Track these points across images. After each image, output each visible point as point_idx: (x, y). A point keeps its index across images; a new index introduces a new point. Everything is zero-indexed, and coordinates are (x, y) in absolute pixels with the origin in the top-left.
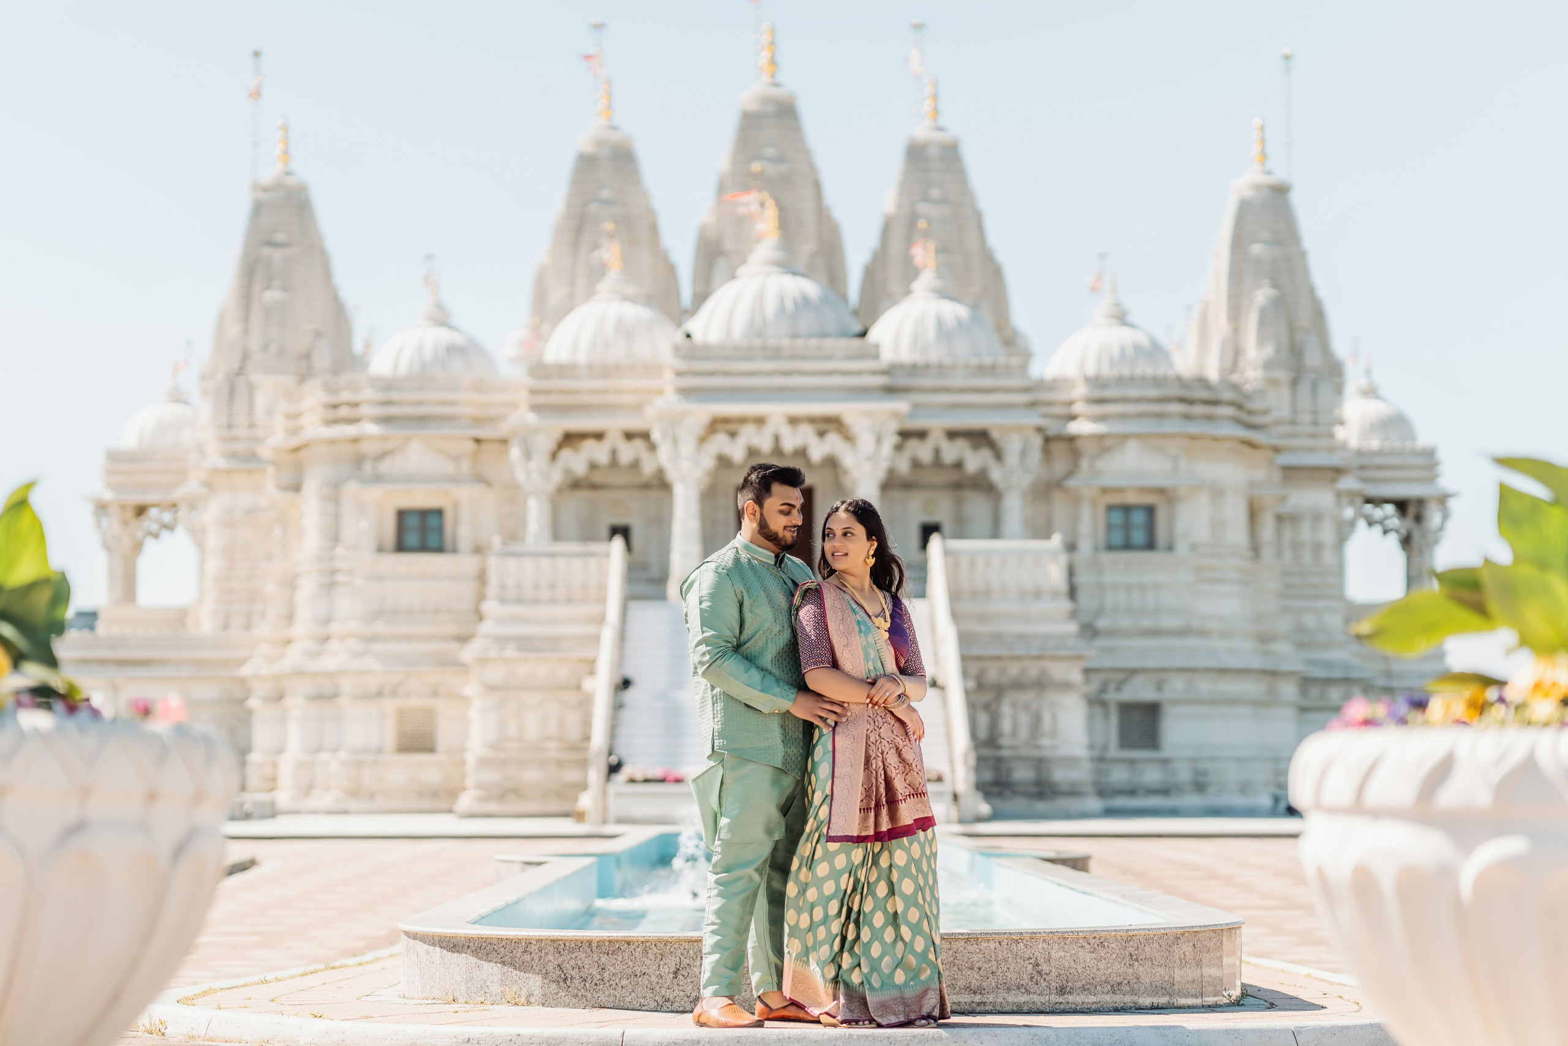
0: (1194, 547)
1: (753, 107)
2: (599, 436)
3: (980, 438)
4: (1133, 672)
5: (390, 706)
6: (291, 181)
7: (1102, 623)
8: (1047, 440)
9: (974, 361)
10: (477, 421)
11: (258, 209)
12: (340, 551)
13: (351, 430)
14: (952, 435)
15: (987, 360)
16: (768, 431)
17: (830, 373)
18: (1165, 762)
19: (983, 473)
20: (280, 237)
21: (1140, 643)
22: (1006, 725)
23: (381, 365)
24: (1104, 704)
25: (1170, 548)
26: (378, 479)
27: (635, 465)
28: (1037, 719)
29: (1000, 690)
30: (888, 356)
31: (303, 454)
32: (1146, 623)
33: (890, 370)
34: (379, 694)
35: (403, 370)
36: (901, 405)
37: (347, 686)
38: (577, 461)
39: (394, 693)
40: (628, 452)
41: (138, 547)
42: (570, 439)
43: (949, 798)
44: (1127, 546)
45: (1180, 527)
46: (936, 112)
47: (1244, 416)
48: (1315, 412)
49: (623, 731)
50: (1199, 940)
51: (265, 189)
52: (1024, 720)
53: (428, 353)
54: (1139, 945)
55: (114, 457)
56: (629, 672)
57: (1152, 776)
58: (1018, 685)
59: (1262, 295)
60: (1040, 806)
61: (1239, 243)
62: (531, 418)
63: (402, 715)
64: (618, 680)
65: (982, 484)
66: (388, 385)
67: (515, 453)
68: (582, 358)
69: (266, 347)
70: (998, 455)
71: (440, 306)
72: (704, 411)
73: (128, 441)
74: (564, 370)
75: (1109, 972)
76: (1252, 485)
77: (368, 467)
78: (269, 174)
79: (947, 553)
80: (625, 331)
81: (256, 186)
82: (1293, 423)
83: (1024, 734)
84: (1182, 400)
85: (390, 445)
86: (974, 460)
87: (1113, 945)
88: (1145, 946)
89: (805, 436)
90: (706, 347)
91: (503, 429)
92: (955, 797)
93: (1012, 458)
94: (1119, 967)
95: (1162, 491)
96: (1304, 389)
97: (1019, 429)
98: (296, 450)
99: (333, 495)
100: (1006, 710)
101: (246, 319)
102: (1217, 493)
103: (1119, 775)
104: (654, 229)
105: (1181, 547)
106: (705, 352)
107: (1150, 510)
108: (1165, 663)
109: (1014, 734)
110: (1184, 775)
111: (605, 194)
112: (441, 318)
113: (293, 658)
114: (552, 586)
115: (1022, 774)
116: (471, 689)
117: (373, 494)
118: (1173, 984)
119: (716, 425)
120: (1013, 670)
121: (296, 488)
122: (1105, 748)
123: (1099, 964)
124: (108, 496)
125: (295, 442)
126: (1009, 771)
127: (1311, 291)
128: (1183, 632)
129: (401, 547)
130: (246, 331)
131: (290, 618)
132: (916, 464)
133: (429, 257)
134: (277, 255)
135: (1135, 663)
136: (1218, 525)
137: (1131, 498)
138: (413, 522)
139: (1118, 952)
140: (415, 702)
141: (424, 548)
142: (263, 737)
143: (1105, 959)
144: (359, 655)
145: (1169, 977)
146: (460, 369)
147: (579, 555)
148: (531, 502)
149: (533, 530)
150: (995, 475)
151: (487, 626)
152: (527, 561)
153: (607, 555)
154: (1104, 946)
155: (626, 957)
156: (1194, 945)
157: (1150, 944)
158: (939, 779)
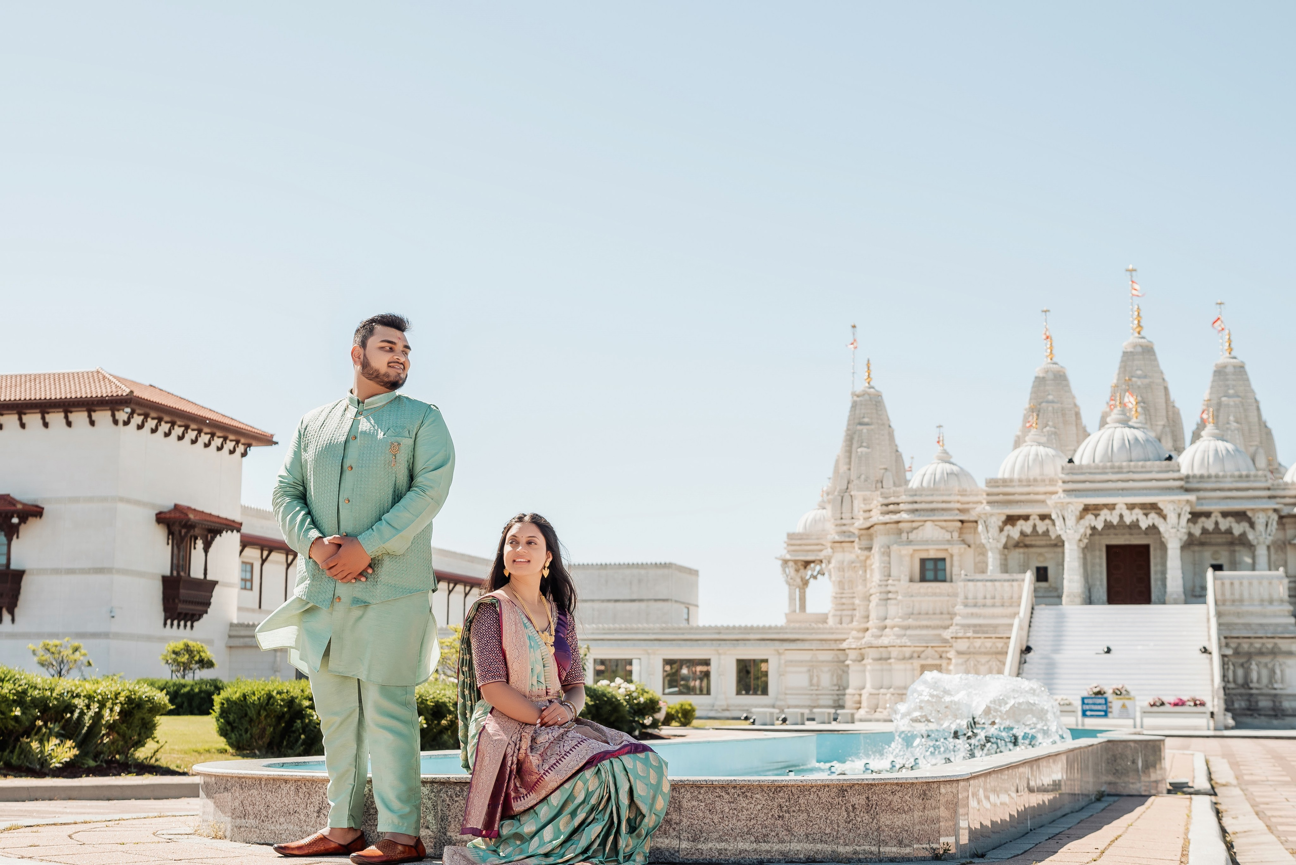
1: (1129, 350)
2: (1026, 518)
3: (1241, 516)
6: (872, 391)
8: (1281, 517)
9: (1237, 473)
10: (961, 511)
11: (854, 406)
12: (890, 582)
13: (895, 517)
14: (1225, 514)
15: (1244, 473)
16: (1116, 513)
17: (1151, 480)
19: (1243, 535)
20: (866, 420)
22: (1254, 676)
23: (914, 483)
26: (909, 542)
27: (1046, 533)
28: (1273, 672)
29: (1250, 656)
30: (1184, 471)
31: (872, 530)
33: (1187, 478)
34: (911, 658)
35: (925, 485)
36: (1192, 497)
37: (894, 653)
38: (1014, 532)
40: (1041, 527)
41: (806, 583)
42: (1011, 520)
43: (1209, 715)
46: (1230, 349)
51: (858, 396)
52: (1265, 673)
53: (938, 476)
54: (791, 797)
55: (791, 536)
56: (1031, 644)
58: (1261, 653)
60: (1275, 722)
62: (988, 508)
63: (923, 669)
64: (1023, 647)
65: (1243, 542)
66: (915, 493)
67: (980, 528)
68: (1016, 476)
69: (858, 477)
70: (1252, 525)
71: (945, 452)
72: (1079, 502)
73: (799, 529)
74: (1005, 482)
75: (752, 823)
77: (904, 536)
78: (861, 387)
79: (1215, 578)
80: (1040, 462)
81: (854, 394)
83: (1265, 681)
85: (915, 525)
86: (1238, 529)
87: (757, 796)
88: (798, 797)
89: (1138, 514)
90: (1081, 467)
91: (972, 516)
92: (1212, 714)
93: (1260, 527)
97: (1264, 510)
98: (869, 528)
99: (887, 552)
100: (1254, 666)
101: (849, 463)
104: (1077, 415)
106: (1081, 470)
109: (1259, 681)
111: (1050, 397)
112: (946, 458)
113: (868, 638)
114: (994, 598)
115: (1264, 703)
116: (952, 654)
117: (907, 550)
118: (837, 837)
119: (1087, 509)
120: (1258, 644)
121: (870, 549)
123: (740, 814)
124: (788, 557)
125: (868, 524)
126: (1257, 702)
129: (923, 579)
130: (849, 469)
131: (867, 617)
132: (1204, 531)
133: (940, 426)
134: (865, 429)
138: (930, 565)
139: (764, 803)
140: (930, 662)
141: (936, 580)
142: (854, 680)
143: (747, 810)
144: (899, 636)
145: (831, 830)
146: (954, 485)
147: (1008, 581)
148: (990, 554)
149: (990, 567)
150: (1251, 536)
151: (958, 620)
152: (979, 584)
153: (1023, 580)
154: (747, 796)
155: (284, 796)
156: (868, 798)
157: (805, 796)
158: (1202, 704)
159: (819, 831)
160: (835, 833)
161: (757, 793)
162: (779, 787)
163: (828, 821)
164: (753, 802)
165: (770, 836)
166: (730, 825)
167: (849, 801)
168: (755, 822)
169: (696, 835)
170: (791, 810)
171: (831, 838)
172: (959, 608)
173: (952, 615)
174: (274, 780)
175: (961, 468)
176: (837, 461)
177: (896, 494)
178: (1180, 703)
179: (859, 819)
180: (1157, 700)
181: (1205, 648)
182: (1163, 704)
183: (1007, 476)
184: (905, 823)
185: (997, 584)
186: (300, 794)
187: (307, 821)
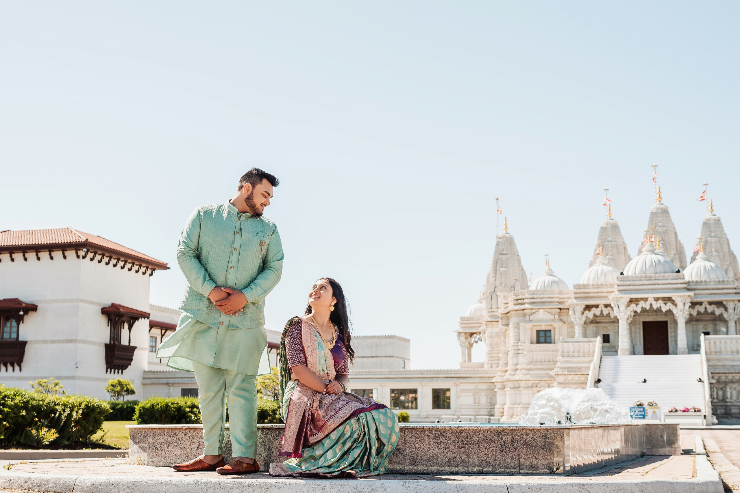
1: (655, 211)
2: (597, 306)
3: (719, 304)
6: (508, 235)
9: (717, 280)
10: (560, 303)
11: (498, 244)
12: (519, 344)
13: (522, 307)
14: (710, 303)
15: (721, 280)
16: (648, 303)
17: (668, 284)
19: (721, 315)
20: (505, 252)
22: (729, 395)
23: (533, 288)
26: (530, 321)
27: (608, 315)
29: (726, 383)
30: (687, 279)
33: (688, 283)
35: (539, 288)
36: (691, 293)
38: (590, 314)
39: (536, 387)
40: (606, 311)
41: (471, 345)
42: (588, 308)
43: (703, 417)
46: (712, 210)
50: (516, 434)
51: (500, 239)
53: (546, 283)
55: (462, 319)
56: (600, 378)
58: (732, 382)
62: (575, 301)
64: (596, 379)
65: (721, 319)
66: (533, 293)
67: (571, 312)
68: (591, 283)
69: (500, 284)
70: (726, 309)
71: (550, 270)
72: (627, 297)
73: (467, 314)
74: (585, 286)
75: (446, 451)
77: (527, 317)
78: (502, 233)
79: (705, 340)
80: (605, 274)
81: (498, 237)
83: (735, 398)
85: (533, 311)
86: (718, 311)
89: (660, 303)
90: (628, 277)
91: (567, 305)
93: (731, 310)
94: (454, 448)
97: (733, 301)
98: (507, 313)
99: (518, 327)
100: (728, 389)
101: (495, 276)
104: (625, 248)
106: (628, 279)
109: (731, 398)
111: (610, 239)
112: (550, 273)
113: (507, 376)
114: (579, 352)
115: (734, 410)
117: (529, 326)
118: (495, 460)
119: (631, 301)
120: (730, 377)
121: (508, 325)
123: (439, 446)
124: (461, 331)
125: (506, 311)
126: (730, 410)
129: (538, 342)
130: (495, 279)
131: (507, 364)
132: (699, 313)
133: (547, 255)
134: (504, 257)
138: (542, 334)
141: (546, 342)
142: (499, 400)
143: (444, 443)
144: (525, 375)
145: (492, 455)
146: (555, 288)
147: (587, 342)
148: (576, 327)
149: (577, 335)
150: (725, 316)
151: (558, 364)
152: (570, 344)
153: (596, 342)
154: (443, 435)
156: (513, 437)
157: (477, 436)
158: (699, 411)
160: (494, 457)
161: (449, 434)
162: (462, 430)
163: (490, 450)
164: (447, 439)
165: (457, 458)
166: (434, 452)
167: (502, 439)
168: (448, 450)
169: (414, 458)
170: (469, 443)
172: (559, 358)
173: (555, 362)
175: (559, 279)
176: (488, 276)
177: (522, 294)
178: (687, 410)
179: (508, 449)
180: (673, 408)
181: (700, 379)
182: (676, 411)
183: (585, 283)
184: (534, 452)
185: (581, 344)
187: (191, 452)
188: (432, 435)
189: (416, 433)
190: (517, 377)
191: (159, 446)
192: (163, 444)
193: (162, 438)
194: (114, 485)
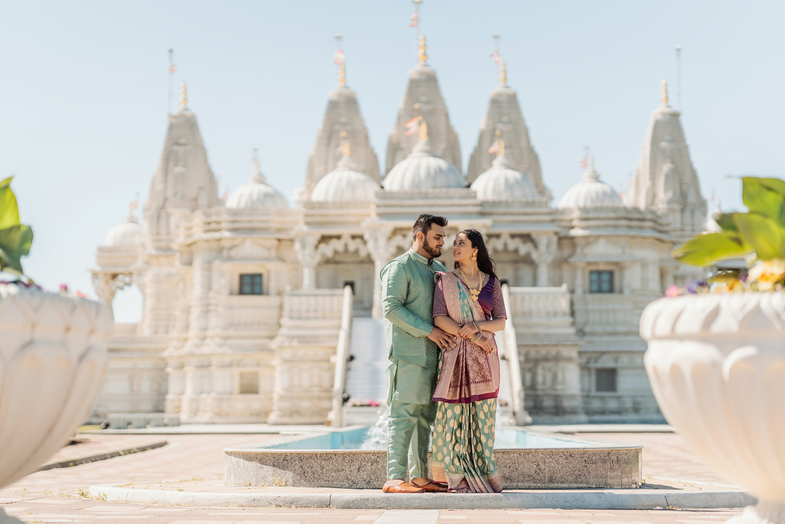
0: (633, 291)
1: (415, 76)
2: (338, 237)
3: (527, 238)
4: (603, 353)
5: (236, 371)
6: (187, 113)
7: (588, 329)
8: (560, 239)
9: (524, 200)
10: (279, 230)
11: (172, 127)
12: (211, 295)
13: (216, 235)
14: (513, 236)
15: (530, 199)
17: (452, 205)
18: (619, 398)
19: (528, 255)
20: (182, 141)
21: (606, 339)
22: (540, 379)
24: (588, 369)
25: (621, 292)
26: (230, 259)
27: (356, 252)
28: (555, 376)
29: (537, 362)
30: (481, 197)
31: (194, 247)
32: (609, 329)
33: (482, 204)
34: (231, 365)
35: (242, 205)
36: (487, 221)
37: (215, 361)
38: (328, 250)
39: (238, 365)
40: (353, 245)
41: (113, 294)
42: (325, 239)
43: (511, 414)
44: (600, 291)
45: (626, 281)
46: (505, 79)
47: (657, 227)
48: (693, 225)
49: (351, 382)
50: (620, 454)
51: (175, 117)
52: (549, 376)
53: (255, 197)
54: (590, 456)
55: (101, 250)
56: (353, 352)
57: (612, 404)
58: (546, 359)
59: (666, 167)
60: (557, 419)
61: (655, 142)
62: (305, 228)
63: (242, 375)
64: (347, 356)
65: (528, 261)
66: (234, 213)
67: (297, 246)
68: (330, 198)
69: (175, 195)
70: (536, 245)
71: (261, 174)
72: (390, 225)
73: (108, 242)
74: (321, 205)
76: (662, 261)
77: (225, 253)
78: (177, 109)
79: (510, 294)
80: (352, 186)
81: (170, 116)
82: (682, 230)
83: (549, 383)
84: (627, 219)
85: (236, 242)
86: (524, 249)
88: (592, 456)
90: (391, 193)
91: (291, 234)
92: (514, 414)
93: (542, 247)
94: (580, 467)
95: (617, 264)
96: (688, 214)
97: (546, 233)
98: (190, 245)
99: (208, 266)
100: (540, 371)
101: (165, 181)
102: (644, 264)
103: (596, 404)
104: (366, 137)
105: (627, 291)
106: (391, 195)
107: (611, 274)
108: (619, 349)
109: (544, 383)
110: (629, 404)
111: (343, 120)
112: (261, 180)
113: (188, 347)
115: (548, 403)
116: (275, 362)
117: (228, 266)
118: (607, 476)
119: (396, 231)
120: (543, 351)
121: (190, 264)
122: (589, 391)
123: (569, 465)
124: (98, 269)
125: (190, 241)
126: (541, 402)
127: (691, 165)
128: (627, 334)
129: (242, 292)
130: (166, 188)
131: (187, 328)
132: (495, 251)
133: (255, 150)
134: (181, 150)
135: (604, 349)
136: (645, 281)
137: (602, 267)
138: (247, 280)
139: (579, 459)
140: (248, 369)
141: (253, 293)
142: (174, 386)
143: (572, 463)
144: (221, 346)
145: (605, 472)
146: (270, 205)
147: (327, 295)
148: (305, 270)
149: (306, 284)
150: (535, 256)
151: (283, 331)
152: (300, 299)
153: (342, 295)
154: (572, 456)
155: (334, 462)
156: (617, 457)
157: (595, 456)
158: (506, 405)
159: (600, 473)
160: (606, 474)
161: (576, 455)
162: (585, 452)
163: (604, 468)
164: (575, 459)
165: (582, 475)
166: (566, 470)
167: (611, 458)
168: (575, 469)
169: (551, 475)
170: (590, 463)
171: (605, 476)
172: (285, 321)
173: (278, 327)
174: (326, 454)
175: (276, 191)
177: (215, 214)
179: (615, 467)
181: (504, 355)
183: (321, 198)
184: (629, 469)
185: (315, 298)
186: (346, 461)
187: (351, 473)
188: (564, 456)
189: (553, 455)
190: (206, 350)
191: (310, 469)
192: (315, 466)
193: (313, 461)
194: (370, 500)
